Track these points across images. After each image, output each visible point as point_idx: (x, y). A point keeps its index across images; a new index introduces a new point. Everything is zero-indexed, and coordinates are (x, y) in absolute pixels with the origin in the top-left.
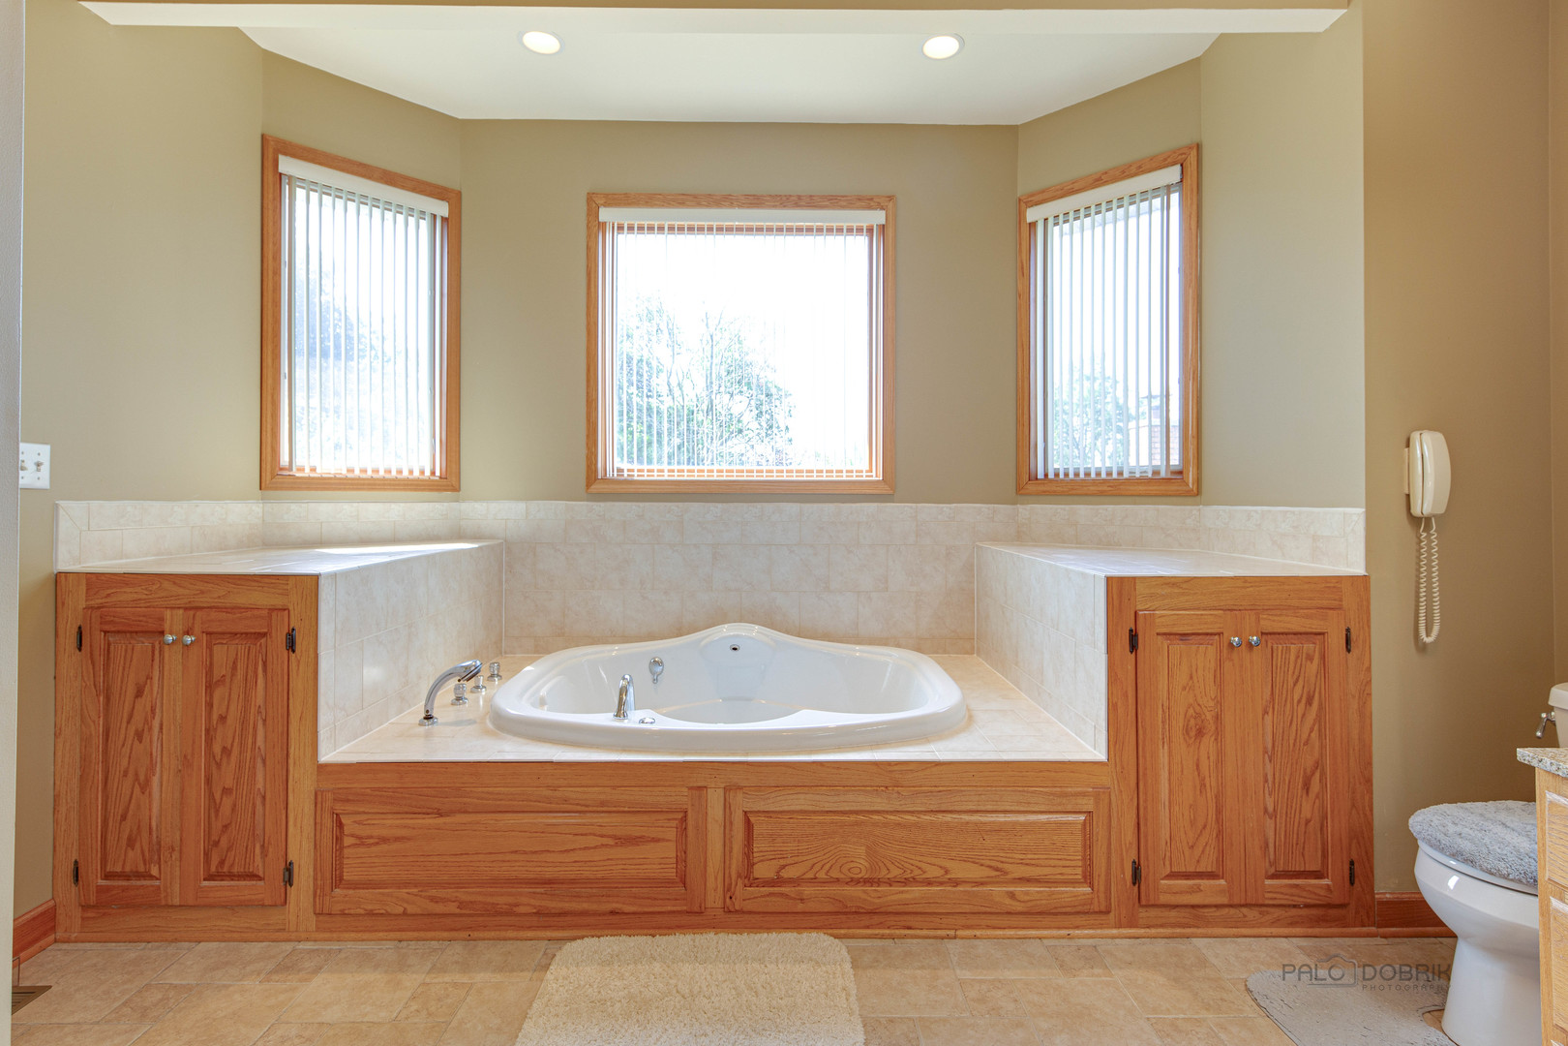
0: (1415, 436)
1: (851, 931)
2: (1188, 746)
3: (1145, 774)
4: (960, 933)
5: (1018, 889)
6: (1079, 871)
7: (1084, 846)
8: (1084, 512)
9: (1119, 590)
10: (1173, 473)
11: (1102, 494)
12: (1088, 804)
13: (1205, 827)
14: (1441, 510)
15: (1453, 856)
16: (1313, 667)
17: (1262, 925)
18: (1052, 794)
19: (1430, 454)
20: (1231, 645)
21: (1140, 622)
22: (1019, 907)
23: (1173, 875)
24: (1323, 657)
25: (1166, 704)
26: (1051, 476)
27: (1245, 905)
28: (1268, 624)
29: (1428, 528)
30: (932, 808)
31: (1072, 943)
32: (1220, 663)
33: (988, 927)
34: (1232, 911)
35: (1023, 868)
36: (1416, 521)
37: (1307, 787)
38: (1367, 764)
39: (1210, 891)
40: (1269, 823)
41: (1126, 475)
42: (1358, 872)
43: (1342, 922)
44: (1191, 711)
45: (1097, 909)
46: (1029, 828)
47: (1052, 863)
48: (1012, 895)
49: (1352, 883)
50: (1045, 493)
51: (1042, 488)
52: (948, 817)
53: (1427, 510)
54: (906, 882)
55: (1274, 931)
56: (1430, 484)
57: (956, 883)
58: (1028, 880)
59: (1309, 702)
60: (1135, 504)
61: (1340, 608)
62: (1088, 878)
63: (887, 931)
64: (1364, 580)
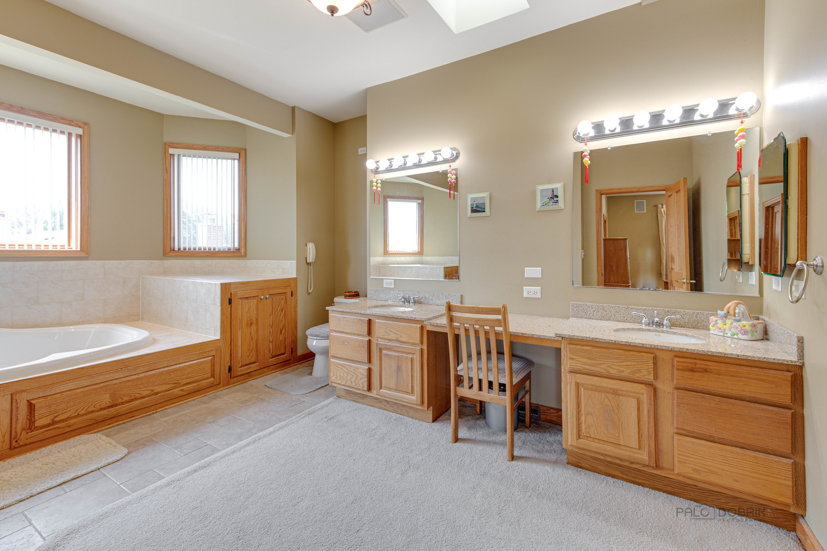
0: (308, 244)
1: (100, 429)
2: (248, 328)
3: (233, 340)
4: (158, 410)
5: (185, 387)
6: (210, 374)
7: (212, 366)
8: (198, 263)
9: (225, 287)
10: (236, 250)
11: (207, 256)
12: (213, 353)
13: (252, 350)
14: (313, 261)
15: (315, 336)
16: (283, 302)
17: (268, 372)
18: (200, 353)
19: (311, 247)
20: (261, 299)
21: (232, 296)
22: (186, 393)
23: (242, 366)
24: (286, 299)
25: (241, 318)
26: (182, 249)
27: (264, 368)
28: (271, 292)
29: (310, 265)
30: (146, 370)
31: (207, 397)
32: (258, 304)
33: (171, 404)
34: (260, 370)
35: (187, 380)
36: (308, 264)
37: (281, 332)
38: (296, 323)
39: (253, 367)
40: (271, 344)
41: (217, 250)
42: (293, 350)
43: (289, 364)
44: (249, 319)
45: (216, 384)
46: (189, 366)
47: (199, 375)
48: (182, 390)
49: (292, 353)
50: (178, 256)
51: (177, 254)
52: (153, 372)
53: (310, 261)
54: (132, 401)
55: (272, 372)
56: (311, 254)
57: (157, 394)
58: (189, 383)
59: (282, 311)
60: (221, 259)
61: (290, 286)
62: (213, 376)
63: (121, 422)
64: (296, 278)
